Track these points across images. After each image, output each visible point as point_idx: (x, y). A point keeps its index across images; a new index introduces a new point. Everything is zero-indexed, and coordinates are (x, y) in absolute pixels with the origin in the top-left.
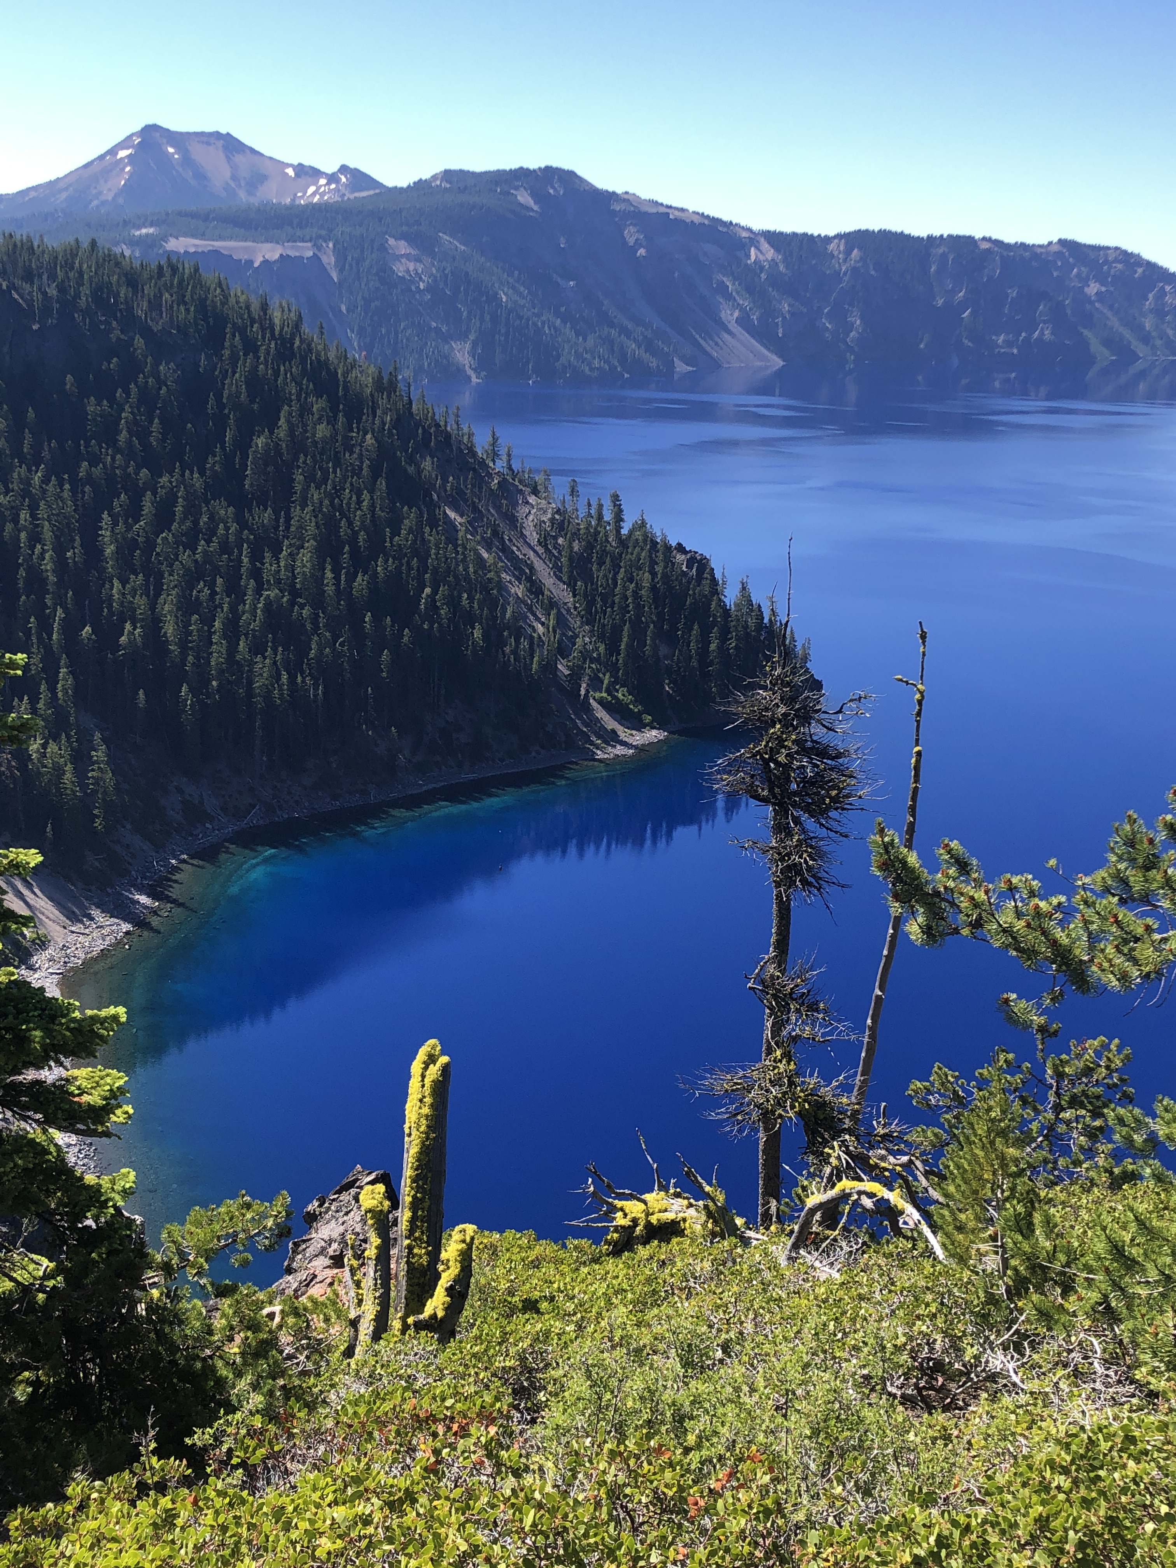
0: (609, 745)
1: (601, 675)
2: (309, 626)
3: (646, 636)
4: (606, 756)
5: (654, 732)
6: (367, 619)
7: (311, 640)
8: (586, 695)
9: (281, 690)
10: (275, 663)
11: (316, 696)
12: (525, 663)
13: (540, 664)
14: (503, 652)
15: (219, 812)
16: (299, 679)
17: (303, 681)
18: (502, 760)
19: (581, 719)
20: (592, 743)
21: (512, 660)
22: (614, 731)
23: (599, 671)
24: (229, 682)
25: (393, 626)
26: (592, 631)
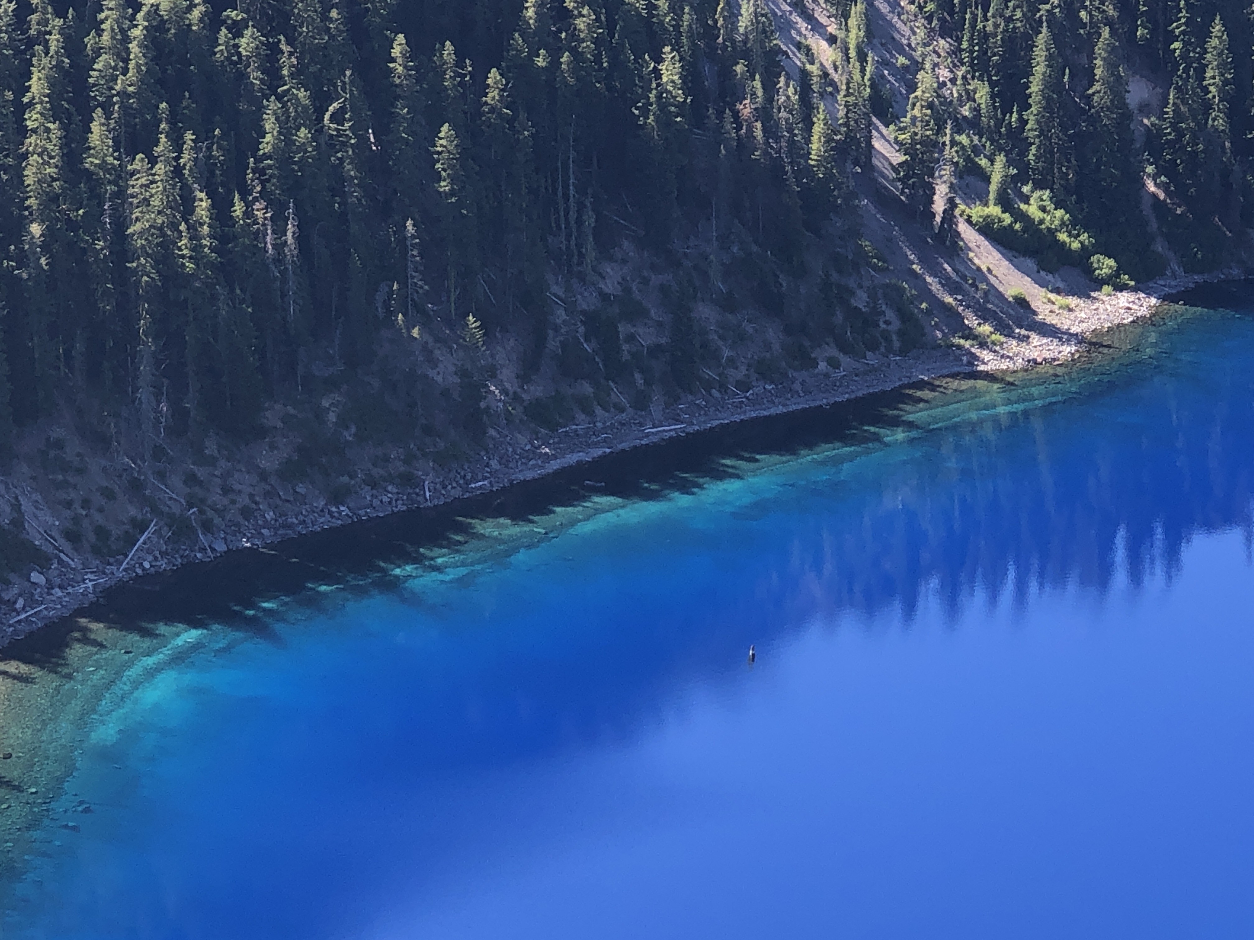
0: (1010, 335)
1: (983, 162)
2: (255, 77)
3: (1091, 57)
4: (1004, 365)
5: (1124, 299)
6: (396, 52)
7: (261, 109)
8: (949, 214)
9: (195, 236)
10: (178, 171)
11: (280, 246)
12: (792, 142)
13: (829, 140)
14: (736, 115)
15: (62, 542)
16: (238, 209)
17: (248, 213)
18: (745, 386)
19: (937, 272)
20: (969, 334)
21: (758, 133)
22: (1022, 302)
23: (976, 150)
24: (72, 225)
25: (460, 64)
26: (956, 52)
